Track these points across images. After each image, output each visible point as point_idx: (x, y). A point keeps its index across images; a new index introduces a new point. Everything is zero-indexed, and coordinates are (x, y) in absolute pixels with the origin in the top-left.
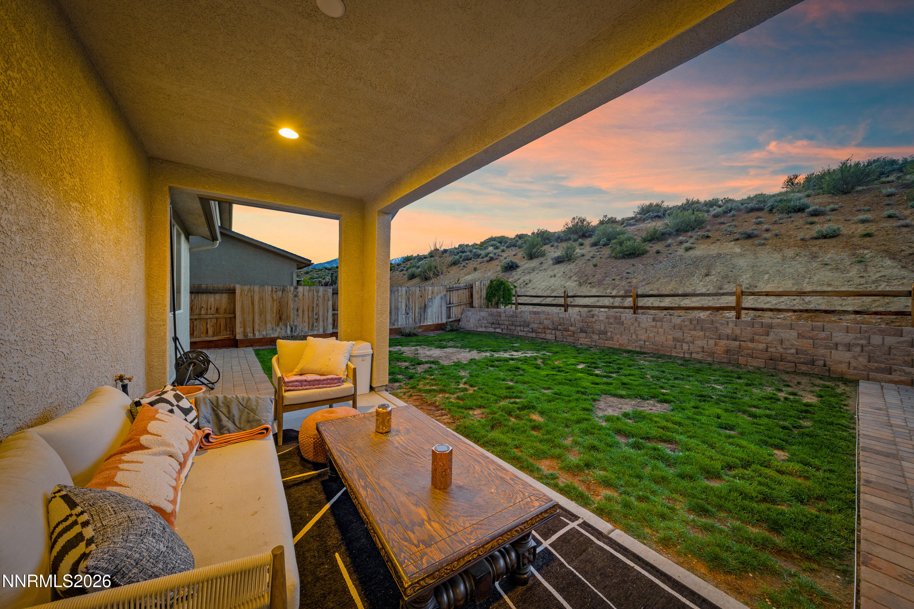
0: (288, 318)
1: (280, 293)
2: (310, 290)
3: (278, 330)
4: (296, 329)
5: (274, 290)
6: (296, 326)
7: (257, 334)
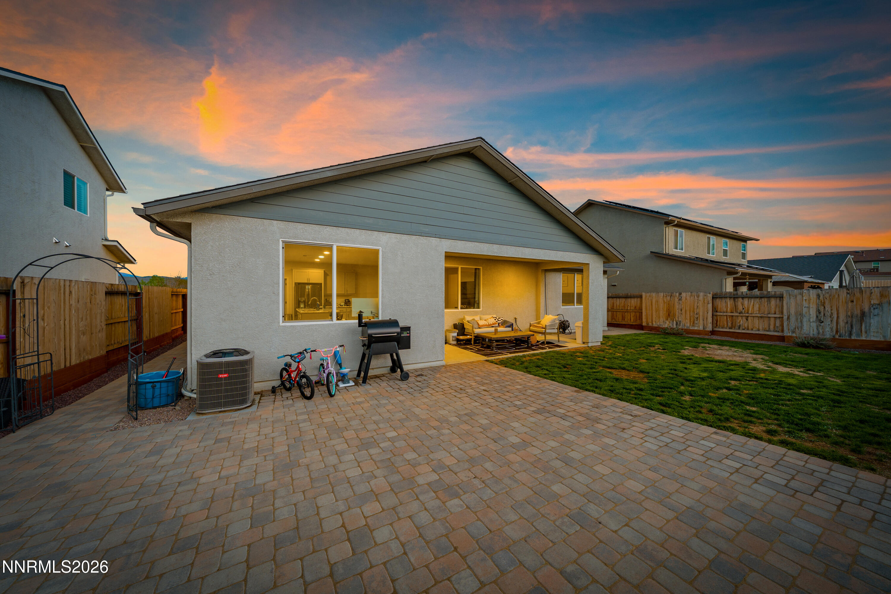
0: (674, 315)
1: (669, 298)
2: (691, 295)
3: (668, 322)
4: (680, 323)
5: (665, 295)
6: (680, 322)
7: (654, 323)
